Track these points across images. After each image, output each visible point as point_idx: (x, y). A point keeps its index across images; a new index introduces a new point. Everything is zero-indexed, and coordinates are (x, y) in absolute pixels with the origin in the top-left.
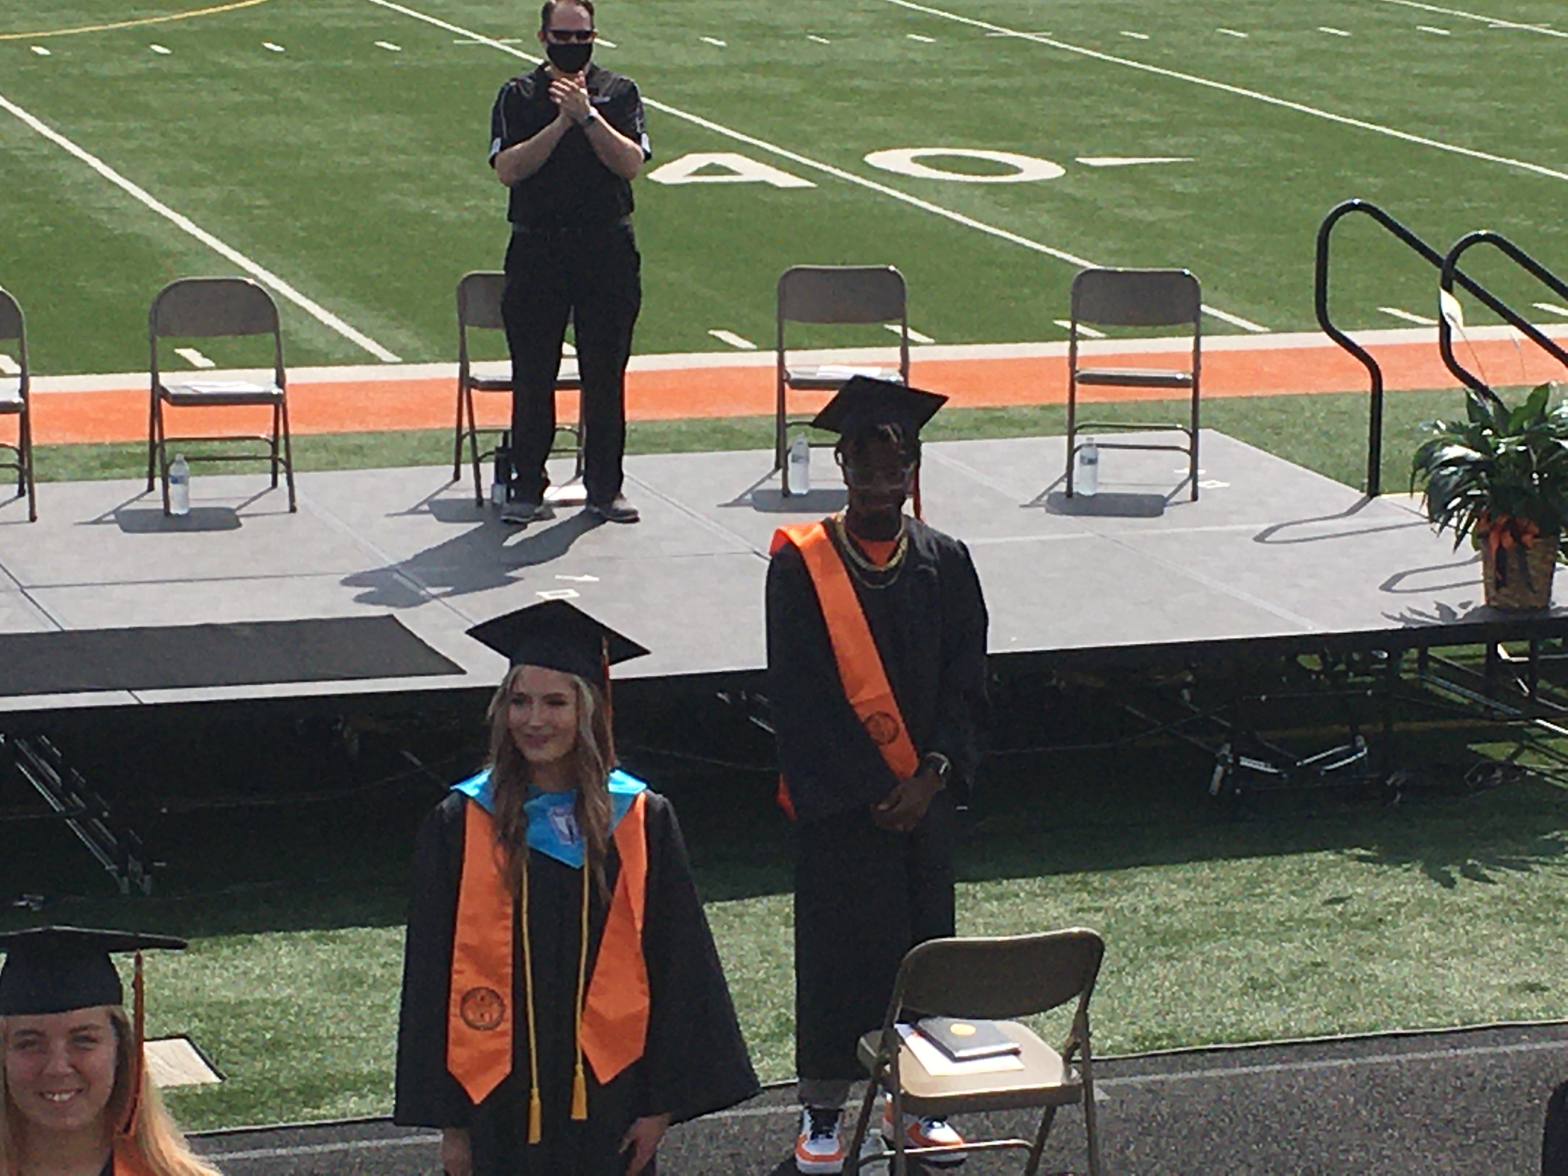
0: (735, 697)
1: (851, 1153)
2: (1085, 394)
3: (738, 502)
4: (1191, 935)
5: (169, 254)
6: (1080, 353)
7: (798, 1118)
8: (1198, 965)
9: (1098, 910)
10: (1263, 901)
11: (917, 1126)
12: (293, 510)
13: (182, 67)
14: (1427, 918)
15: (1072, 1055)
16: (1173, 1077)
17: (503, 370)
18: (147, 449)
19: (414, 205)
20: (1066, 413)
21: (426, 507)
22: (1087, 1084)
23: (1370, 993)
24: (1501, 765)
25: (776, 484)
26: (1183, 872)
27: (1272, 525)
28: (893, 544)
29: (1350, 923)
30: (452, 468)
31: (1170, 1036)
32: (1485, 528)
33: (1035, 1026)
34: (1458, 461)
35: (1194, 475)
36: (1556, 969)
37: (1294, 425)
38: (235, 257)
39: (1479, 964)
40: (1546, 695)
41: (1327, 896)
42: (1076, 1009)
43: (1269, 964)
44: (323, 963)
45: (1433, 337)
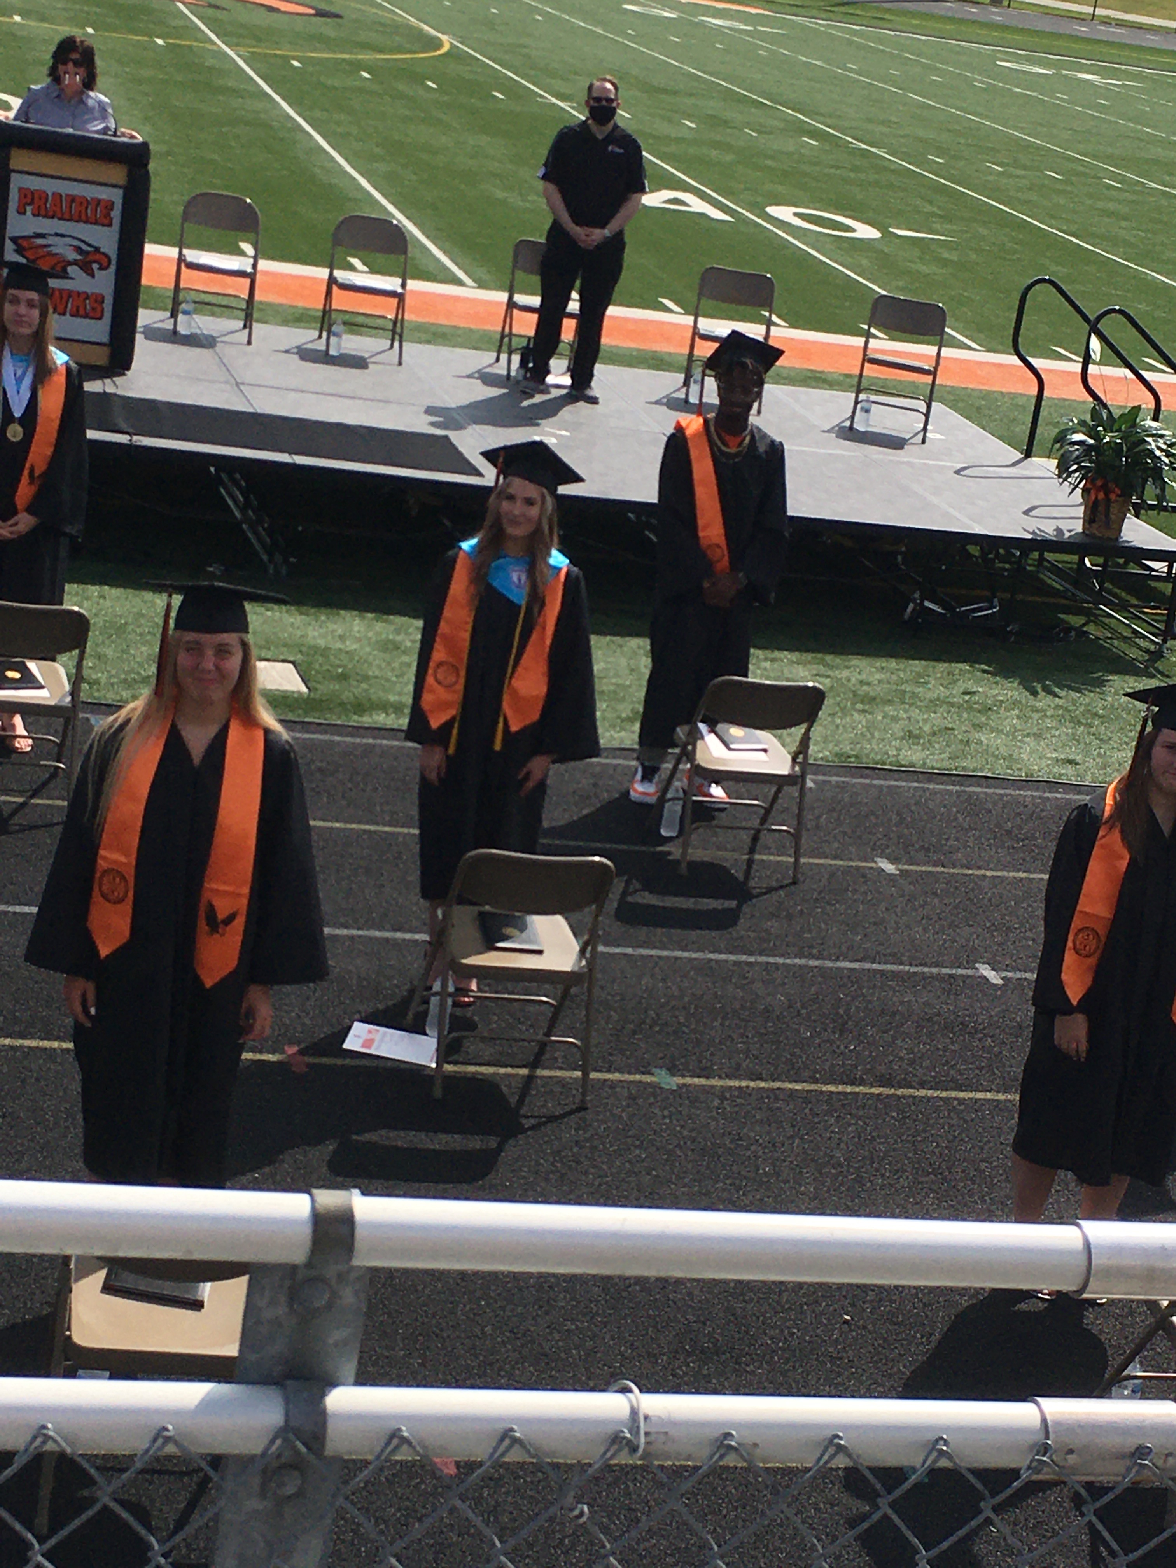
0: (638, 517)
2: (871, 371)
3: (657, 402)
4: (878, 700)
5: (350, 200)
6: (870, 346)
8: (880, 718)
9: (828, 677)
10: (923, 687)
11: (702, 785)
12: (400, 364)
13: (375, 87)
14: (1016, 712)
15: (797, 758)
16: (855, 781)
17: (535, 301)
18: (320, 314)
19: (500, 194)
20: (856, 379)
21: (477, 375)
22: (803, 776)
23: (976, 751)
24: (1075, 629)
25: (682, 395)
26: (881, 662)
27: (966, 465)
28: (739, 440)
29: (971, 707)
30: (495, 354)
31: (856, 757)
32: (1089, 486)
33: (779, 738)
34: (1080, 443)
35: (925, 429)
36: (1087, 754)
37: (989, 409)
38: (391, 208)
39: (1042, 743)
40: (1110, 592)
41: (962, 690)
42: (803, 731)
43: (921, 724)
44: (378, 634)
45: (1078, 367)
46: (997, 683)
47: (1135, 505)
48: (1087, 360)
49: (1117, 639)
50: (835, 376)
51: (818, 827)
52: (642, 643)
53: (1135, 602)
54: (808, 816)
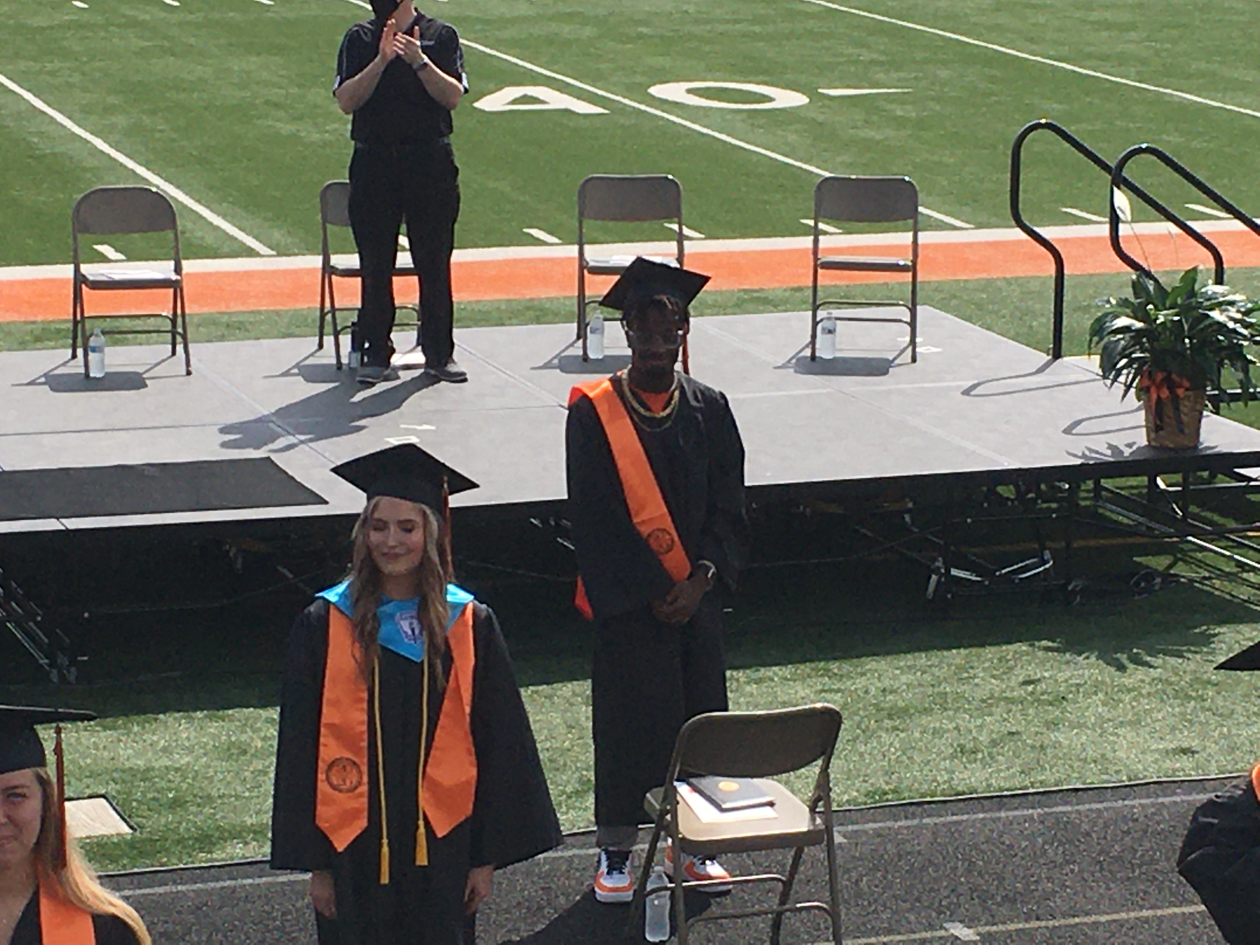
0: (544, 521)
1: (639, 886)
2: (826, 278)
3: (547, 366)
4: (911, 711)
5: (87, 169)
6: (821, 245)
7: (596, 859)
8: (917, 735)
9: (838, 691)
10: (969, 683)
11: (693, 865)
12: (189, 373)
13: (97, 19)
14: (1100, 696)
15: (816, 807)
16: (898, 824)
18: (70, 326)
19: (286, 128)
20: (810, 293)
21: (296, 371)
22: (829, 830)
23: (1056, 757)
24: (1160, 574)
25: (578, 351)
26: (905, 660)
27: (976, 382)
28: (666, 396)
29: (1038, 700)
30: (317, 339)
31: (894, 791)
32: (1146, 383)
33: (787, 783)
34: (1126, 329)
35: (913, 342)
36: (1204, 736)
37: (994, 303)
38: (141, 171)
39: (1141, 732)
40: (1195, 517)
41: (1021, 679)
42: (817, 770)
43: (974, 734)
44: (214, 737)
45: (1105, 230)
46: (1068, 662)
47: (1211, 398)
48: (1115, 221)
49: (1218, 577)
50: (779, 293)
51: (859, 895)
52: (578, 690)
53: (1232, 524)
54: (843, 882)
